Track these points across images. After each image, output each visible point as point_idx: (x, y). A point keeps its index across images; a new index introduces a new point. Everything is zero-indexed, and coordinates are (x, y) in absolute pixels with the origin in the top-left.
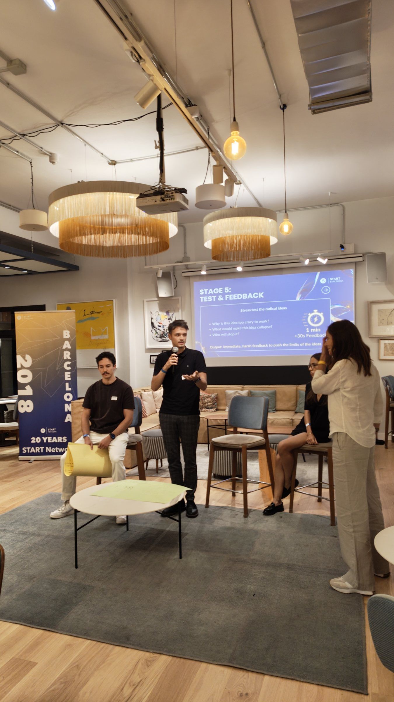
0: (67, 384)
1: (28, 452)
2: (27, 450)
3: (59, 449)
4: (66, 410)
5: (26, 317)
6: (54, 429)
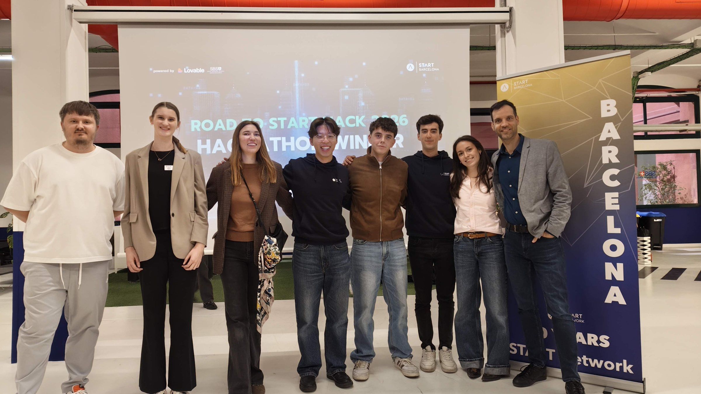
3: (590, 360)
4: (608, 277)
5: (519, 83)
6: (579, 316)
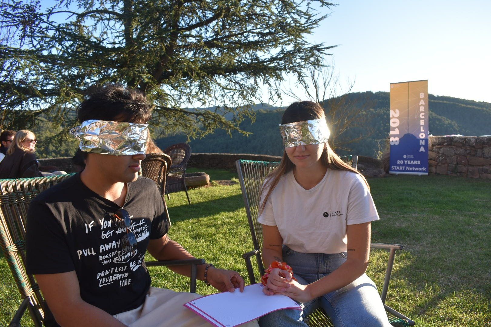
0: (422, 128)
1: (395, 169)
3: (415, 168)
4: (420, 144)
6: (412, 156)
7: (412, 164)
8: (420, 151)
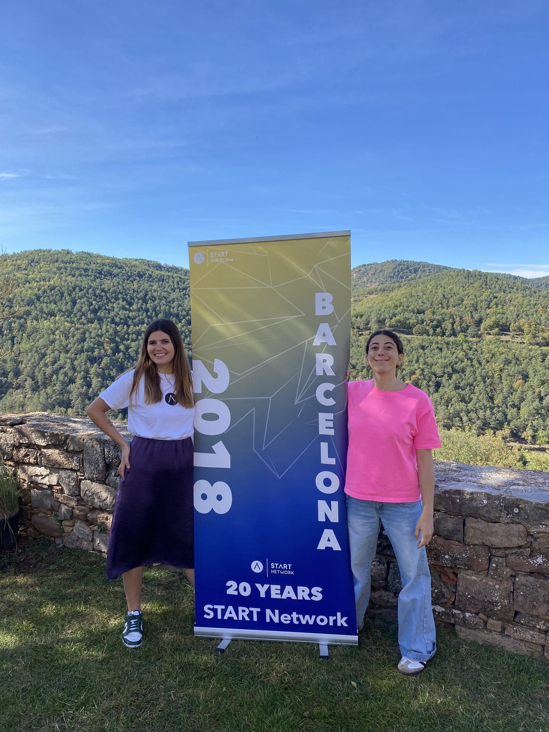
0: (324, 447)
1: (219, 617)
2: (215, 611)
3: (301, 617)
4: (321, 518)
5: (217, 256)
6: (288, 567)
7: (289, 599)
8: (321, 546)
